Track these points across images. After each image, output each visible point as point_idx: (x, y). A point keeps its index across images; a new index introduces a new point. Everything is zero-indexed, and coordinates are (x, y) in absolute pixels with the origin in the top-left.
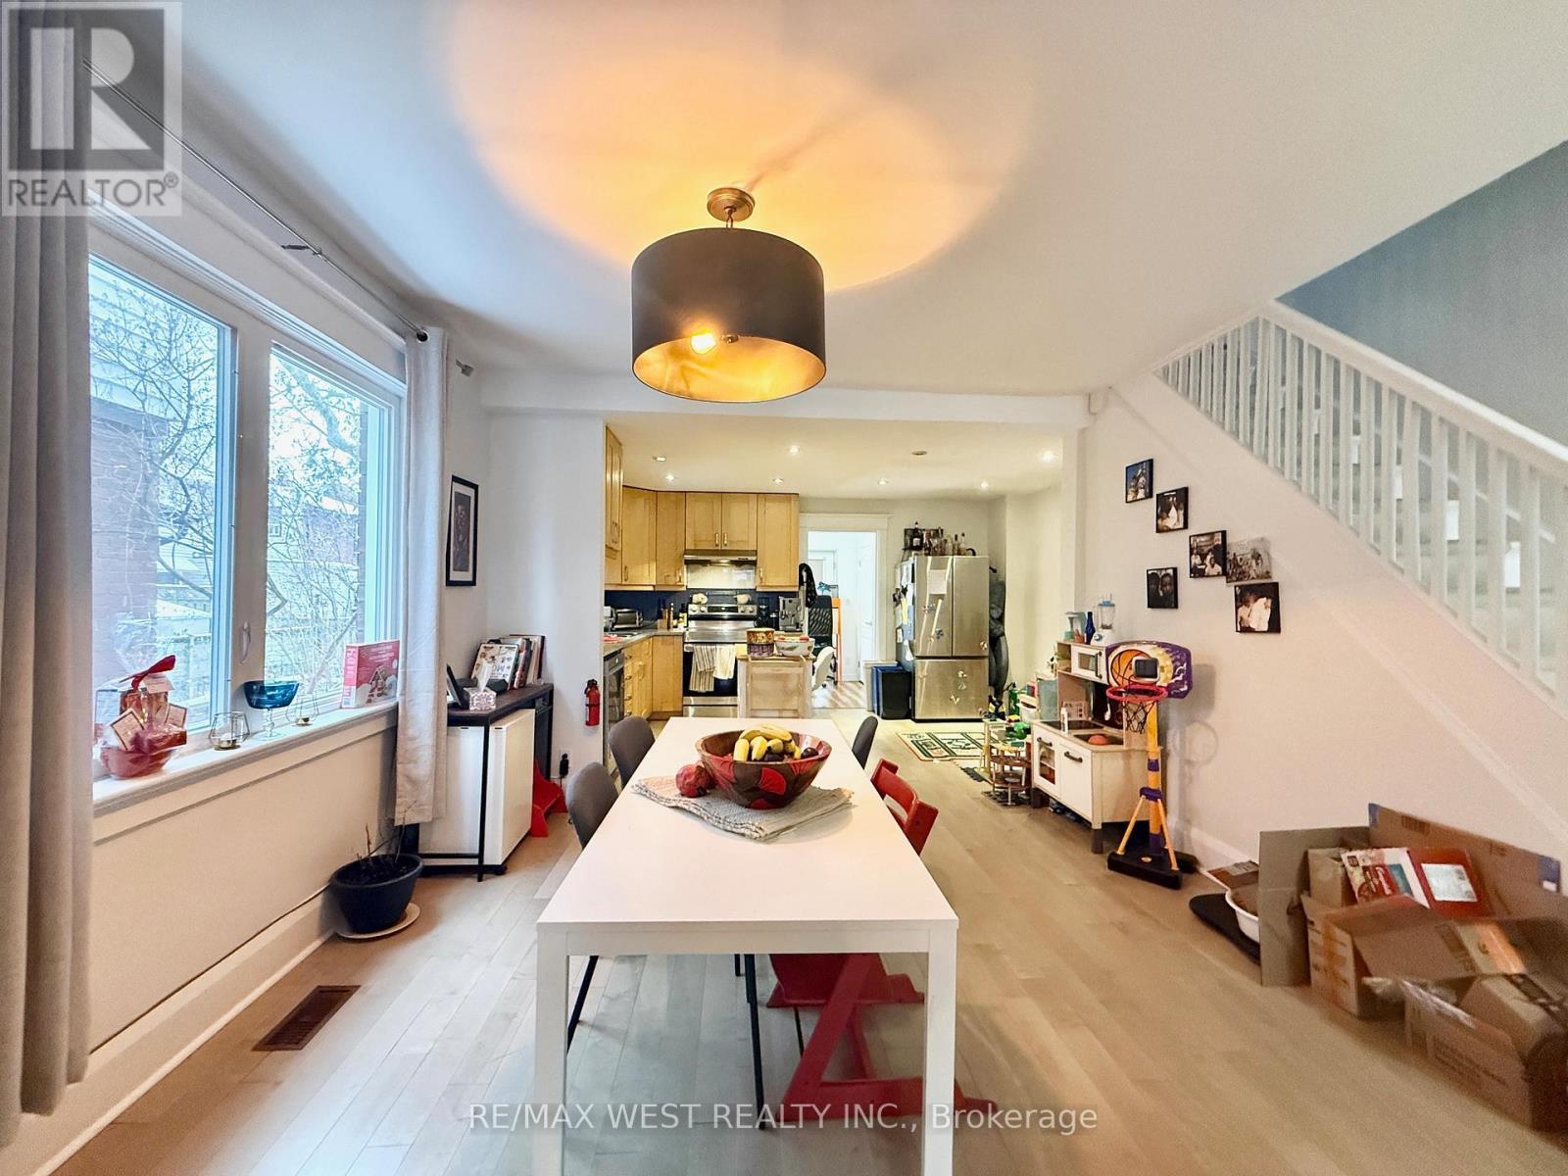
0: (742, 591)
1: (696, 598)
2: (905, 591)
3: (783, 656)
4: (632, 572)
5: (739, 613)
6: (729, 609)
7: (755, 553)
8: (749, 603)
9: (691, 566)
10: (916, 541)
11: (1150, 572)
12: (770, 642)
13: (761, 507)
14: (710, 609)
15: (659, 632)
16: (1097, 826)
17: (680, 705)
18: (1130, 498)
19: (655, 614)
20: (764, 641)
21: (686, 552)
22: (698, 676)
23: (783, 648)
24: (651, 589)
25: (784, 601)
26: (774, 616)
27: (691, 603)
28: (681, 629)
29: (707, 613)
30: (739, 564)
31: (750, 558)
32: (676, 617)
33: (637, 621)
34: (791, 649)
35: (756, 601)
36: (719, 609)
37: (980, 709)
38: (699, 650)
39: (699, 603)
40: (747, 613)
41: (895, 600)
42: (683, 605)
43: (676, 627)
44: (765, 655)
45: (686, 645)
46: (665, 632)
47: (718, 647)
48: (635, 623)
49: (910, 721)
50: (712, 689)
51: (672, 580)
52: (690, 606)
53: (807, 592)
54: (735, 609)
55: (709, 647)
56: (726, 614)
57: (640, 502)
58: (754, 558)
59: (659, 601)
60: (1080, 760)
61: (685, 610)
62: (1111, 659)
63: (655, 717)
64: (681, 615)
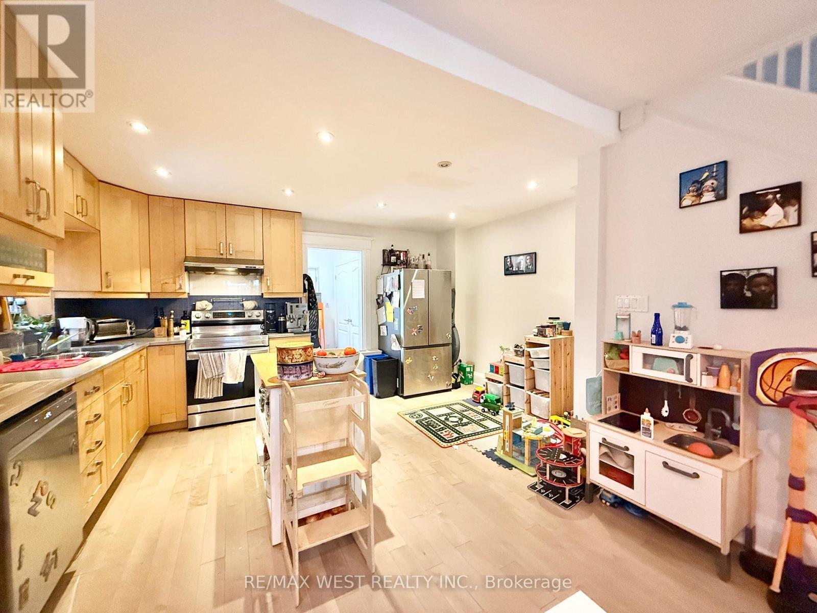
0: (249, 298)
1: (199, 305)
2: (390, 297)
3: (327, 375)
4: (115, 279)
5: (246, 318)
6: (236, 315)
7: (262, 262)
8: (255, 308)
9: (193, 275)
10: (393, 259)
11: (724, 274)
12: (309, 359)
13: (266, 221)
14: (215, 315)
15: (157, 340)
16: (725, 551)
17: (185, 414)
18: (684, 203)
19: (152, 322)
20: (301, 360)
21: (186, 259)
22: (205, 383)
23: (326, 367)
24: (145, 296)
25: (291, 306)
26: (282, 319)
27: (194, 310)
28: (183, 336)
29: (211, 318)
30: (245, 272)
31: (257, 267)
32: (178, 324)
33: (128, 331)
34: (336, 366)
35: (262, 306)
36: (224, 315)
37: (447, 382)
38: (205, 358)
39: (203, 310)
40: (254, 318)
41: (378, 303)
42: (185, 312)
43: (178, 334)
44: (304, 376)
45: (189, 354)
46: (164, 340)
47: (227, 353)
48: (125, 333)
49: (397, 396)
50: (221, 394)
51: (170, 288)
52: (193, 313)
53: (309, 298)
54: (242, 315)
55: (216, 354)
56: (231, 320)
57: (127, 205)
58: (262, 267)
59: (156, 309)
60: (696, 476)
61: (187, 316)
62: (761, 369)
63: (154, 430)
64: (183, 322)
